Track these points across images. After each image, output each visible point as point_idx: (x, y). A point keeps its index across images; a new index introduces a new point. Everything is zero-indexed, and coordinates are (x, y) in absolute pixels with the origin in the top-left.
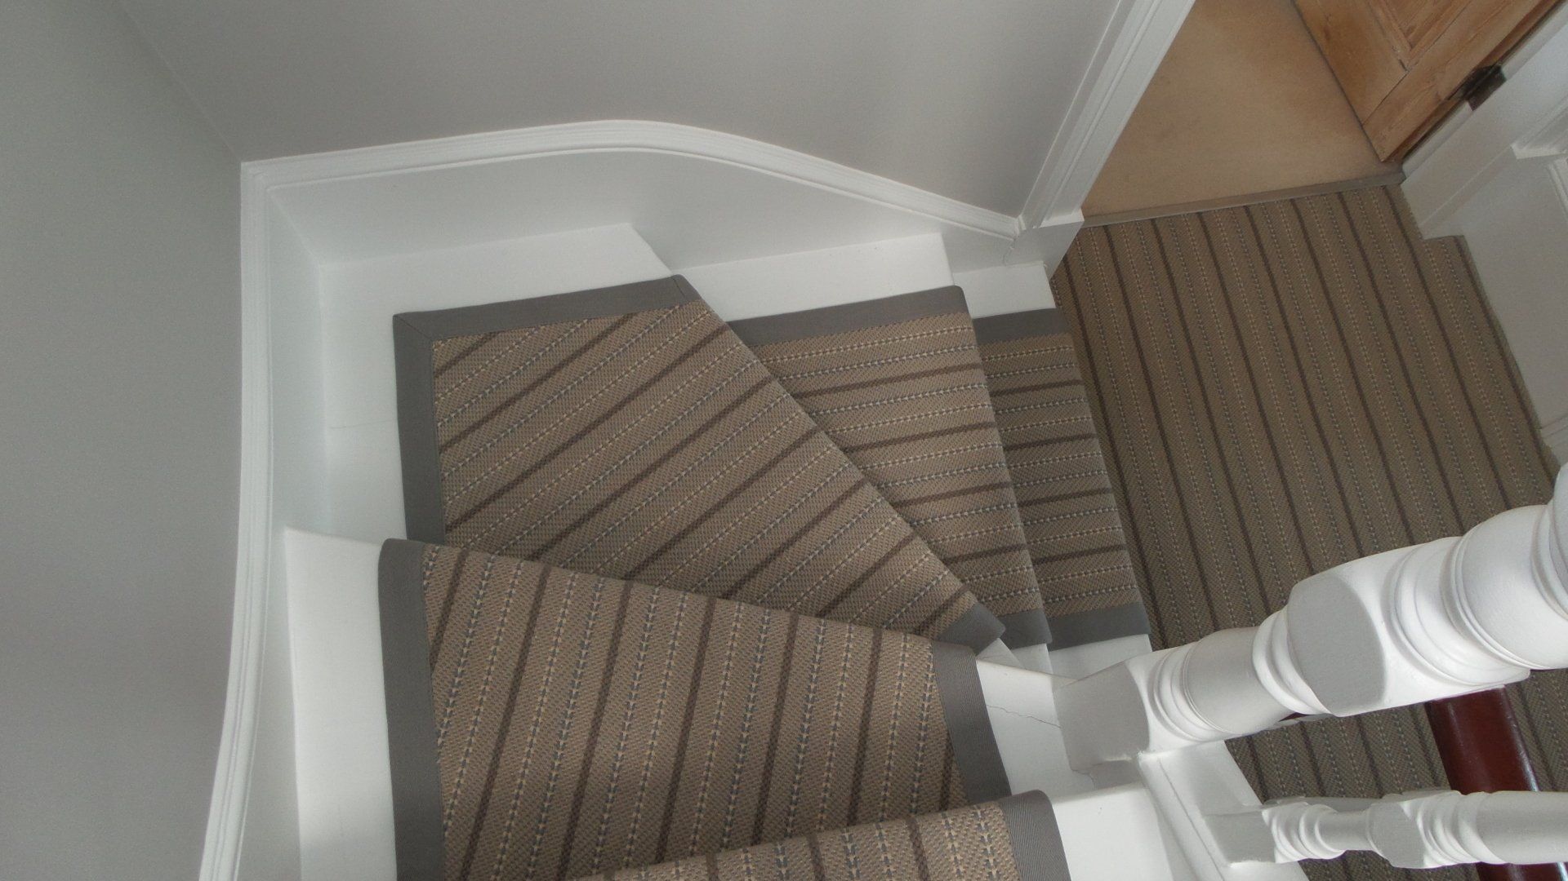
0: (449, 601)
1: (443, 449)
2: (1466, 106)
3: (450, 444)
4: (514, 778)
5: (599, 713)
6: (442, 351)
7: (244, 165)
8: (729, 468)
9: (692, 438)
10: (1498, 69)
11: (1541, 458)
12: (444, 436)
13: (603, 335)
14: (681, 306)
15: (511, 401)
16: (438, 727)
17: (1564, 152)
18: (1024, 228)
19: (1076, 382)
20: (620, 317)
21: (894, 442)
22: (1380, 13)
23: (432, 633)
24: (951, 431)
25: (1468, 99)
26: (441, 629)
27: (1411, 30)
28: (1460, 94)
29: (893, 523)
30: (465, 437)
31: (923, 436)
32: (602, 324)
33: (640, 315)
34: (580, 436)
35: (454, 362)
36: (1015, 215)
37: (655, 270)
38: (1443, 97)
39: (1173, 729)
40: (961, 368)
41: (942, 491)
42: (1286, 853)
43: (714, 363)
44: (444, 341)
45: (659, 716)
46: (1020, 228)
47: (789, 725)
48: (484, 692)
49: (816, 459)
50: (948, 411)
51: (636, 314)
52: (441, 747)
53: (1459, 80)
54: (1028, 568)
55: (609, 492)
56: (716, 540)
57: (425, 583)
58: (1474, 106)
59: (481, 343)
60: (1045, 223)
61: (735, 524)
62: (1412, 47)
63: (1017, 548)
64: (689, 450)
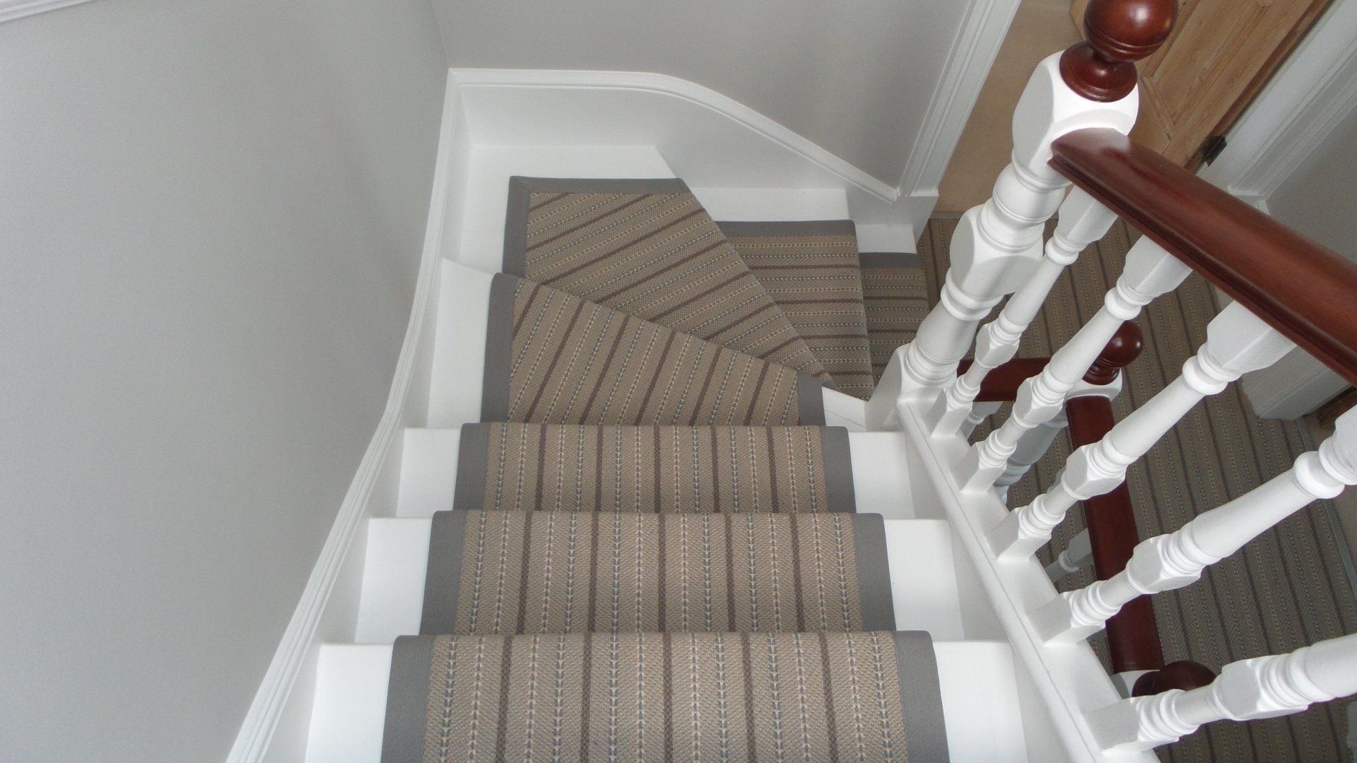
0: (528, 306)
1: (528, 250)
2: (1206, 164)
3: (534, 247)
4: (550, 400)
5: (602, 376)
6: (535, 198)
7: (451, 70)
8: (694, 284)
9: (675, 265)
10: (1224, 139)
11: (1239, 399)
12: (530, 243)
13: (631, 203)
14: (679, 194)
15: (572, 230)
16: (512, 368)
17: (1263, 195)
18: (899, 195)
19: (922, 299)
20: (642, 195)
21: (797, 302)
22: (1157, 103)
23: (515, 322)
24: (834, 301)
25: (1206, 160)
26: (521, 321)
27: (1174, 115)
28: (1200, 155)
29: (788, 328)
30: (542, 246)
31: (816, 301)
32: (630, 198)
33: (654, 196)
34: (610, 255)
35: (542, 205)
36: (895, 188)
37: (666, 174)
38: (1190, 156)
39: (913, 375)
40: (846, 266)
41: (823, 334)
42: (952, 405)
43: (694, 227)
44: (538, 193)
45: (635, 383)
46: (897, 195)
47: (709, 398)
48: (540, 355)
49: (747, 287)
50: (834, 289)
51: (652, 195)
52: (512, 378)
53: (1198, 145)
54: (871, 386)
55: (622, 286)
56: (680, 322)
57: (516, 295)
58: (1209, 165)
59: (559, 198)
60: (913, 194)
61: (693, 315)
62: (1174, 124)
63: (866, 373)
64: (672, 272)
